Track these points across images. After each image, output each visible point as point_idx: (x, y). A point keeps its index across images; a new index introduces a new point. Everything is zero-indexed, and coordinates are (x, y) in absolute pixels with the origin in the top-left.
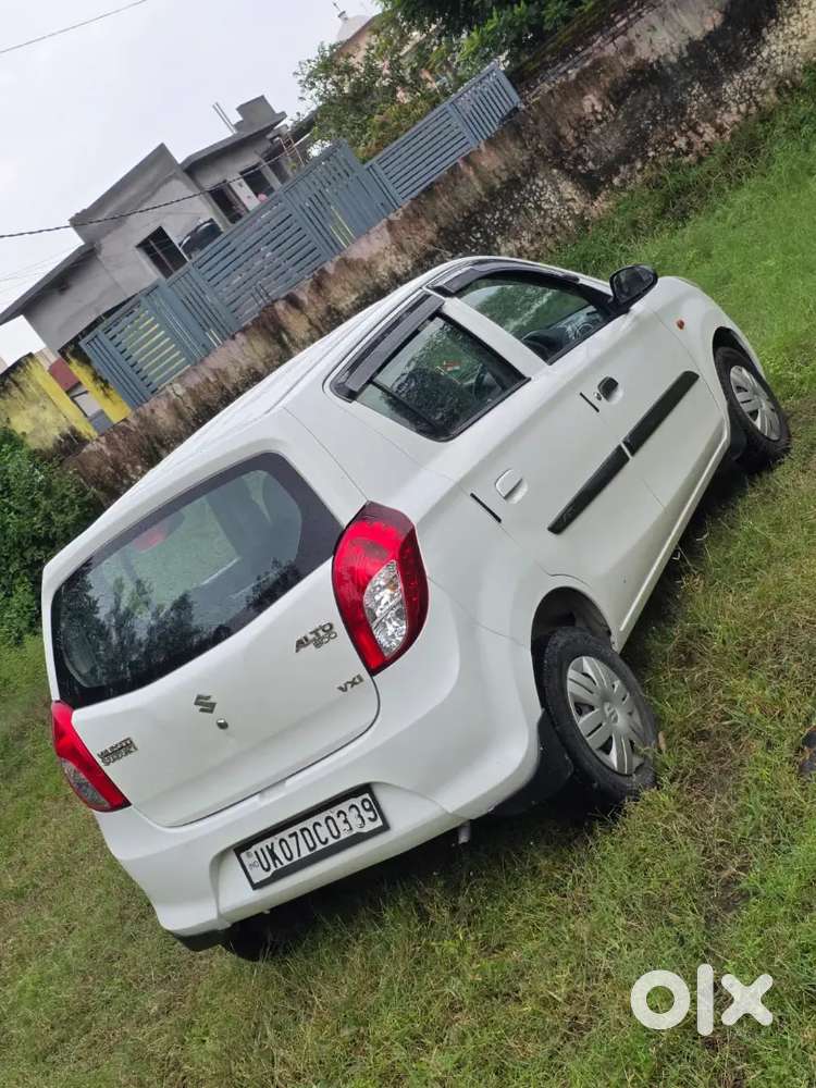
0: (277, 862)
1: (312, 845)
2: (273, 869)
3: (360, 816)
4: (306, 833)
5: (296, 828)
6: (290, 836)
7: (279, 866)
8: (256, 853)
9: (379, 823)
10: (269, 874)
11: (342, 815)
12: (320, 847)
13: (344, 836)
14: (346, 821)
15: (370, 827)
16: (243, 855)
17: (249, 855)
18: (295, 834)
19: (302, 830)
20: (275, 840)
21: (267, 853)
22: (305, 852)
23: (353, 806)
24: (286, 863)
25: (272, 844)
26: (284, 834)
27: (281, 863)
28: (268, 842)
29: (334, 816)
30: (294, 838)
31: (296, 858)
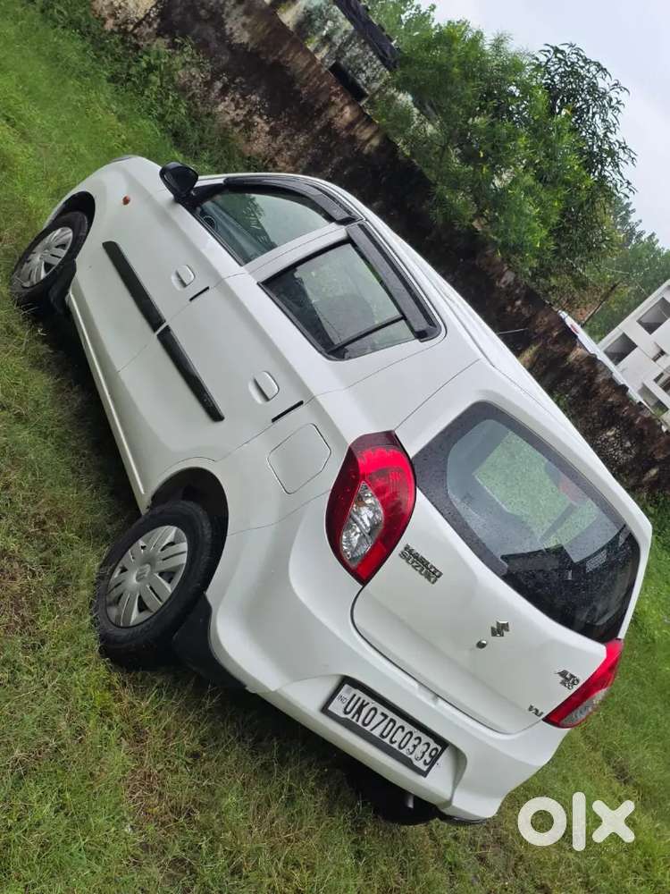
0: (357, 716)
1: (385, 734)
2: (349, 716)
3: (424, 753)
4: (391, 724)
5: (391, 715)
6: (383, 714)
7: (354, 720)
8: (355, 695)
9: (425, 768)
10: (343, 716)
11: (418, 741)
12: (387, 740)
13: (404, 752)
14: (415, 746)
15: (420, 764)
16: (346, 686)
17: (348, 691)
18: (386, 717)
19: (392, 720)
20: (373, 704)
21: (359, 704)
22: (376, 733)
23: (428, 744)
24: (360, 723)
25: (368, 704)
26: (381, 709)
27: (357, 720)
28: (367, 699)
29: (415, 736)
30: (382, 718)
31: (368, 728)
